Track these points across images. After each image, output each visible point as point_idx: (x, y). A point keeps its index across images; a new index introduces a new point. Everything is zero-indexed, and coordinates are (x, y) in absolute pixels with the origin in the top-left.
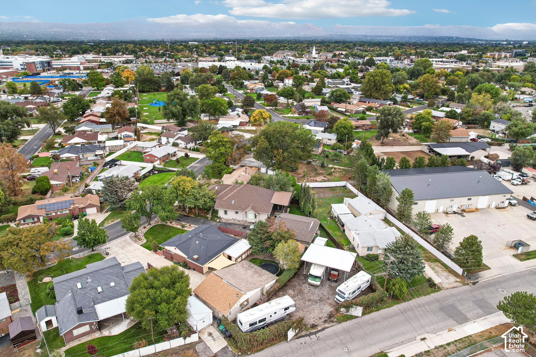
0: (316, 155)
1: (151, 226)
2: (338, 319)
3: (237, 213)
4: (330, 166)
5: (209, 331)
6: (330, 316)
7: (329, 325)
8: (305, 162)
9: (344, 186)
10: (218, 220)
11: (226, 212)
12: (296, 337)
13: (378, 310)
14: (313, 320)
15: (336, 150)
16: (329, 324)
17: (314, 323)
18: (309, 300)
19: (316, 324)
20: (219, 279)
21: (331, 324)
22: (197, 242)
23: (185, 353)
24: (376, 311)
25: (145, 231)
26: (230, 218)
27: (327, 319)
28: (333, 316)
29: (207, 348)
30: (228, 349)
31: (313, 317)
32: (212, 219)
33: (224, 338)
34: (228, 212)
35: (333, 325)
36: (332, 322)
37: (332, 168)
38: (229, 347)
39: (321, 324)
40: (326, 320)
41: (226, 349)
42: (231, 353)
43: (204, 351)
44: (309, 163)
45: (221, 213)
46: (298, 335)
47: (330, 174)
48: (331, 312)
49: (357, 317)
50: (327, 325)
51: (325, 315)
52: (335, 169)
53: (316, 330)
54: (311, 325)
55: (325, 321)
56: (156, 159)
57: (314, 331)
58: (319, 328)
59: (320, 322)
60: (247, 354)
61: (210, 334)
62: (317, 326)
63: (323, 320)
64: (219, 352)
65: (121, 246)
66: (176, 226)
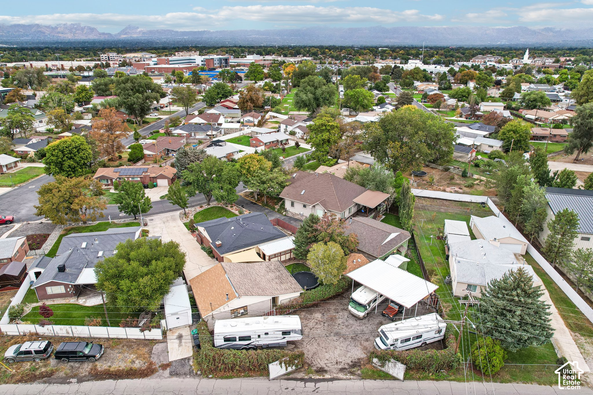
0: (463, 163)
1: (209, 207)
2: (362, 373)
3: (305, 206)
4: (476, 176)
5: (181, 333)
6: (355, 364)
7: (345, 377)
8: (441, 168)
9: (483, 203)
10: (284, 213)
12: (286, 377)
13: (437, 380)
14: (326, 362)
15: (494, 158)
16: (346, 375)
17: (324, 366)
18: (337, 334)
19: (326, 368)
20: (223, 272)
21: (349, 376)
22: (233, 228)
23: (138, 349)
24: (433, 380)
25: (198, 209)
26: (297, 212)
27: (347, 367)
28: (360, 366)
29: (166, 351)
30: (188, 362)
31: (327, 357)
32: (278, 211)
33: (193, 347)
34: (295, 204)
35: (350, 379)
36: (352, 373)
37: (477, 179)
38: (192, 360)
39: (335, 371)
40: (345, 369)
41: (187, 361)
42: (189, 367)
43: (159, 354)
44: (447, 170)
45: (288, 205)
46: (291, 376)
47: (470, 186)
48: (359, 359)
49: (395, 379)
50: (341, 375)
51: (347, 360)
52: (481, 181)
53: (321, 377)
54: (317, 368)
55: (342, 370)
56: (262, 144)
57: (318, 377)
58: (327, 376)
59: (334, 368)
60: (207, 377)
61: (180, 337)
62: (326, 371)
63: (340, 367)
64: (176, 361)
65: (165, 220)
66: (233, 211)
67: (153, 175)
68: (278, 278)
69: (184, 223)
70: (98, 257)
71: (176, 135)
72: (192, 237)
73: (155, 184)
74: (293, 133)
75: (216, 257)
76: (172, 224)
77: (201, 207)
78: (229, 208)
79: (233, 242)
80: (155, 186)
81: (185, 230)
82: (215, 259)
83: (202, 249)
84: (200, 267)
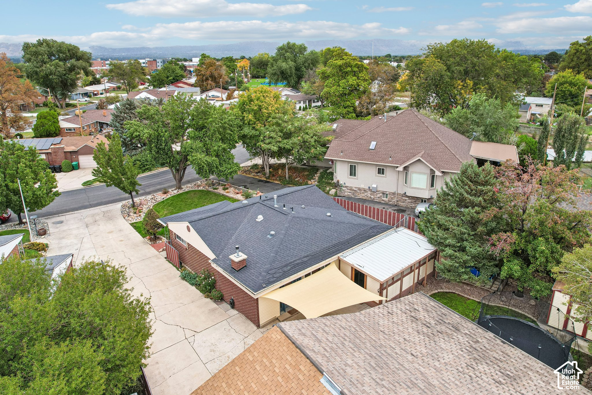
1: (181, 191)
3: (381, 171)
10: (333, 191)
11: (353, 172)
22: (260, 218)
25: (160, 197)
26: (362, 186)
34: (360, 170)
45: (341, 174)
65: (89, 220)
66: (231, 195)
67: (72, 149)
69: (132, 224)
72: (153, 251)
73: (74, 163)
75: (226, 297)
76: (104, 227)
77: (165, 193)
78: (220, 191)
79: (277, 253)
80: (77, 167)
81: (137, 236)
82: (226, 306)
83: (184, 278)
84: (189, 333)
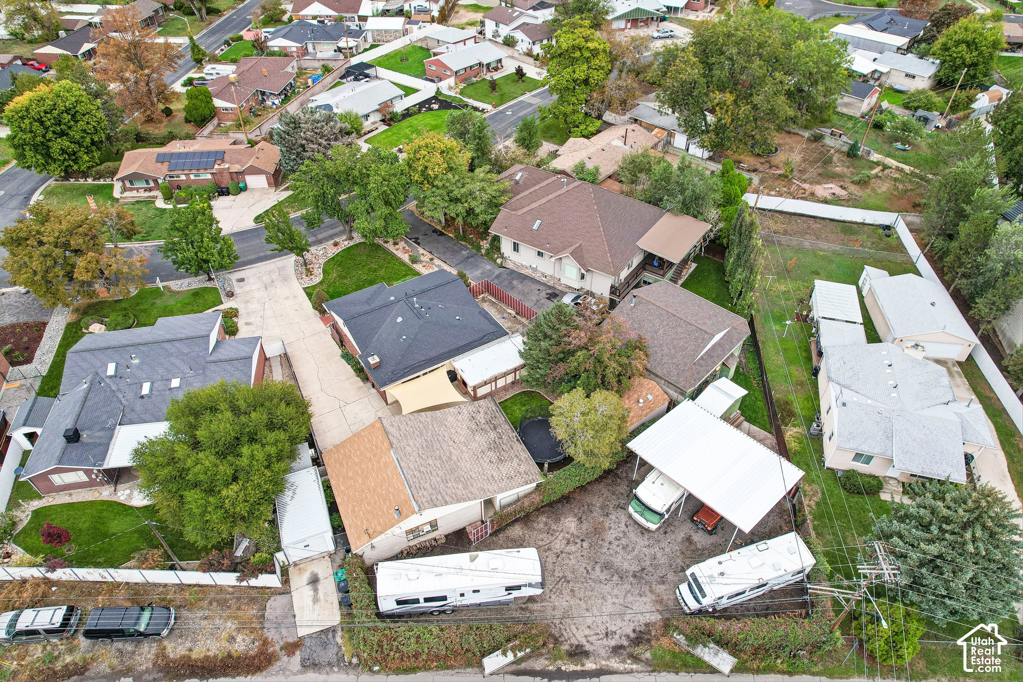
0: (850, 118)
1: (352, 243)
2: (654, 656)
3: (540, 254)
4: (875, 157)
5: (316, 570)
6: (640, 638)
7: (621, 667)
8: (807, 134)
9: (888, 227)
10: (499, 261)
12: (514, 667)
13: (790, 674)
14: (587, 632)
15: (916, 109)
16: (624, 662)
17: (584, 641)
18: (607, 566)
19: (588, 647)
21: (629, 665)
22: (400, 320)
23: (239, 609)
24: (783, 673)
25: (332, 251)
26: (524, 263)
27: (625, 643)
28: (649, 641)
29: (290, 613)
30: (334, 637)
31: (589, 621)
32: (488, 253)
33: (340, 603)
34: (522, 247)
35: (631, 672)
36: (636, 659)
37: (878, 164)
38: (339, 633)
39: (603, 653)
40: (621, 647)
41: (330, 635)
42: (336, 649)
43: (279, 621)
44: (817, 138)
45: (506, 246)
46: (523, 666)
47: (863, 183)
48: (647, 625)
49: (714, 671)
50: (614, 664)
51: (625, 628)
52: (885, 167)
53: (579, 668)
54: (571, 645)
55: (617, 650)
56: (448, 73)
57: (572, 668)
58: (590, 666)
59: (599, 646)
60: (371, 670)
61: (314, 581)
62: (586, 654)
63: (613, 643)
64: (310, 636)
65: (266, 279)
66: (399, 254)
67: (236, 168)
68: (495, 446)
69: (304, 289)
70: (142, 397)
71: (276, 49)
72: (322, 325)
73: (241, 185)
74: (510, 43)
76: (281, 291)
77: (336, 244)
78: (390, 247)
79: (403, 356)
80: (245, 189)
81: (308, 305)
82: (369, 385)
83: (343, 357)
84: (342, 404)
